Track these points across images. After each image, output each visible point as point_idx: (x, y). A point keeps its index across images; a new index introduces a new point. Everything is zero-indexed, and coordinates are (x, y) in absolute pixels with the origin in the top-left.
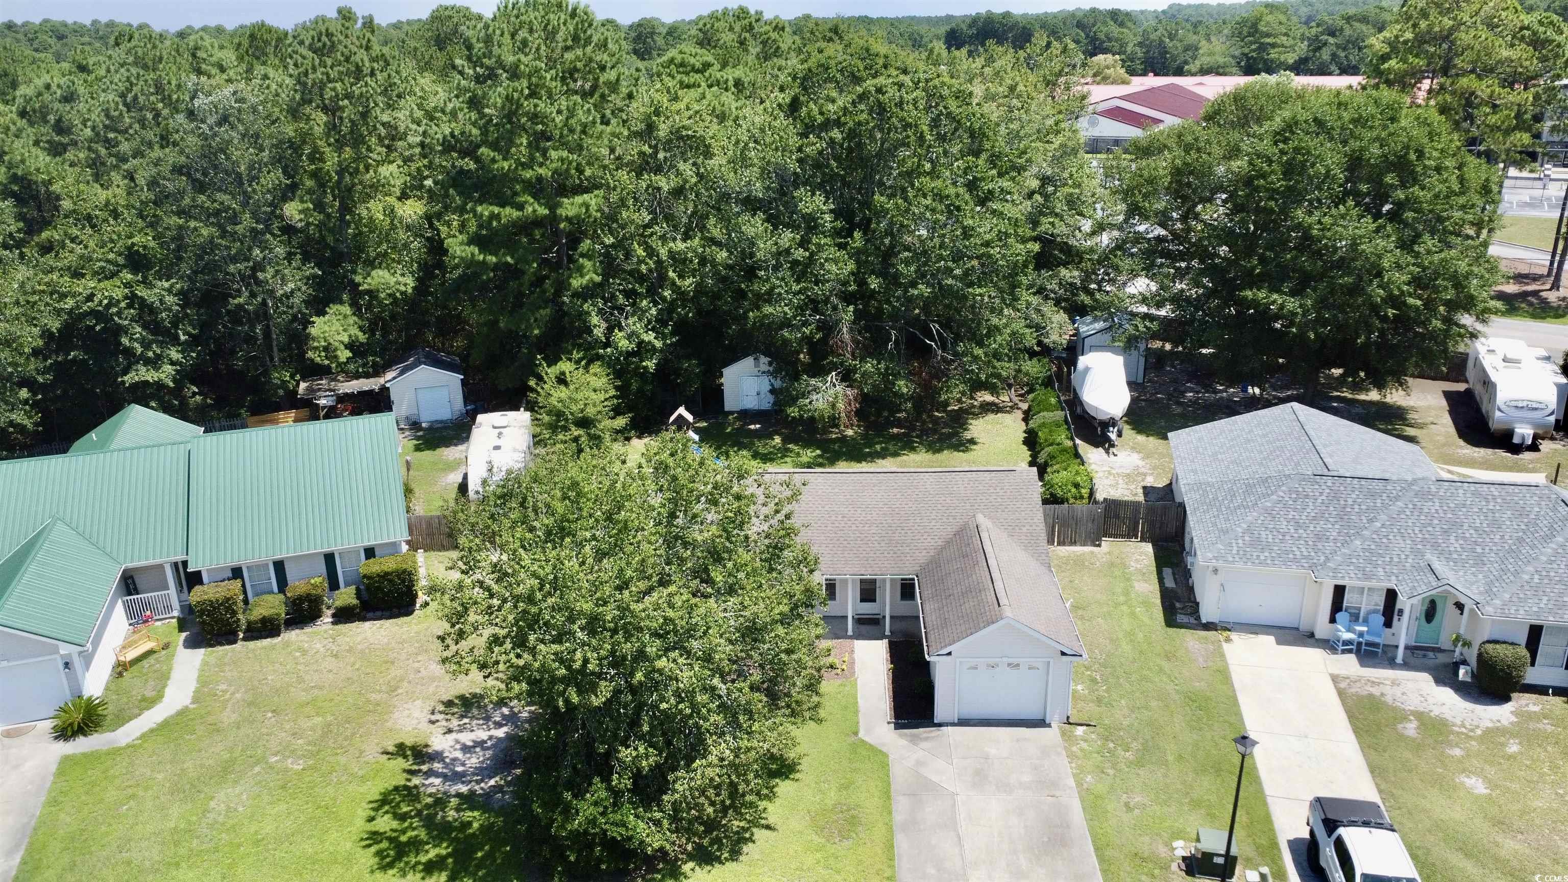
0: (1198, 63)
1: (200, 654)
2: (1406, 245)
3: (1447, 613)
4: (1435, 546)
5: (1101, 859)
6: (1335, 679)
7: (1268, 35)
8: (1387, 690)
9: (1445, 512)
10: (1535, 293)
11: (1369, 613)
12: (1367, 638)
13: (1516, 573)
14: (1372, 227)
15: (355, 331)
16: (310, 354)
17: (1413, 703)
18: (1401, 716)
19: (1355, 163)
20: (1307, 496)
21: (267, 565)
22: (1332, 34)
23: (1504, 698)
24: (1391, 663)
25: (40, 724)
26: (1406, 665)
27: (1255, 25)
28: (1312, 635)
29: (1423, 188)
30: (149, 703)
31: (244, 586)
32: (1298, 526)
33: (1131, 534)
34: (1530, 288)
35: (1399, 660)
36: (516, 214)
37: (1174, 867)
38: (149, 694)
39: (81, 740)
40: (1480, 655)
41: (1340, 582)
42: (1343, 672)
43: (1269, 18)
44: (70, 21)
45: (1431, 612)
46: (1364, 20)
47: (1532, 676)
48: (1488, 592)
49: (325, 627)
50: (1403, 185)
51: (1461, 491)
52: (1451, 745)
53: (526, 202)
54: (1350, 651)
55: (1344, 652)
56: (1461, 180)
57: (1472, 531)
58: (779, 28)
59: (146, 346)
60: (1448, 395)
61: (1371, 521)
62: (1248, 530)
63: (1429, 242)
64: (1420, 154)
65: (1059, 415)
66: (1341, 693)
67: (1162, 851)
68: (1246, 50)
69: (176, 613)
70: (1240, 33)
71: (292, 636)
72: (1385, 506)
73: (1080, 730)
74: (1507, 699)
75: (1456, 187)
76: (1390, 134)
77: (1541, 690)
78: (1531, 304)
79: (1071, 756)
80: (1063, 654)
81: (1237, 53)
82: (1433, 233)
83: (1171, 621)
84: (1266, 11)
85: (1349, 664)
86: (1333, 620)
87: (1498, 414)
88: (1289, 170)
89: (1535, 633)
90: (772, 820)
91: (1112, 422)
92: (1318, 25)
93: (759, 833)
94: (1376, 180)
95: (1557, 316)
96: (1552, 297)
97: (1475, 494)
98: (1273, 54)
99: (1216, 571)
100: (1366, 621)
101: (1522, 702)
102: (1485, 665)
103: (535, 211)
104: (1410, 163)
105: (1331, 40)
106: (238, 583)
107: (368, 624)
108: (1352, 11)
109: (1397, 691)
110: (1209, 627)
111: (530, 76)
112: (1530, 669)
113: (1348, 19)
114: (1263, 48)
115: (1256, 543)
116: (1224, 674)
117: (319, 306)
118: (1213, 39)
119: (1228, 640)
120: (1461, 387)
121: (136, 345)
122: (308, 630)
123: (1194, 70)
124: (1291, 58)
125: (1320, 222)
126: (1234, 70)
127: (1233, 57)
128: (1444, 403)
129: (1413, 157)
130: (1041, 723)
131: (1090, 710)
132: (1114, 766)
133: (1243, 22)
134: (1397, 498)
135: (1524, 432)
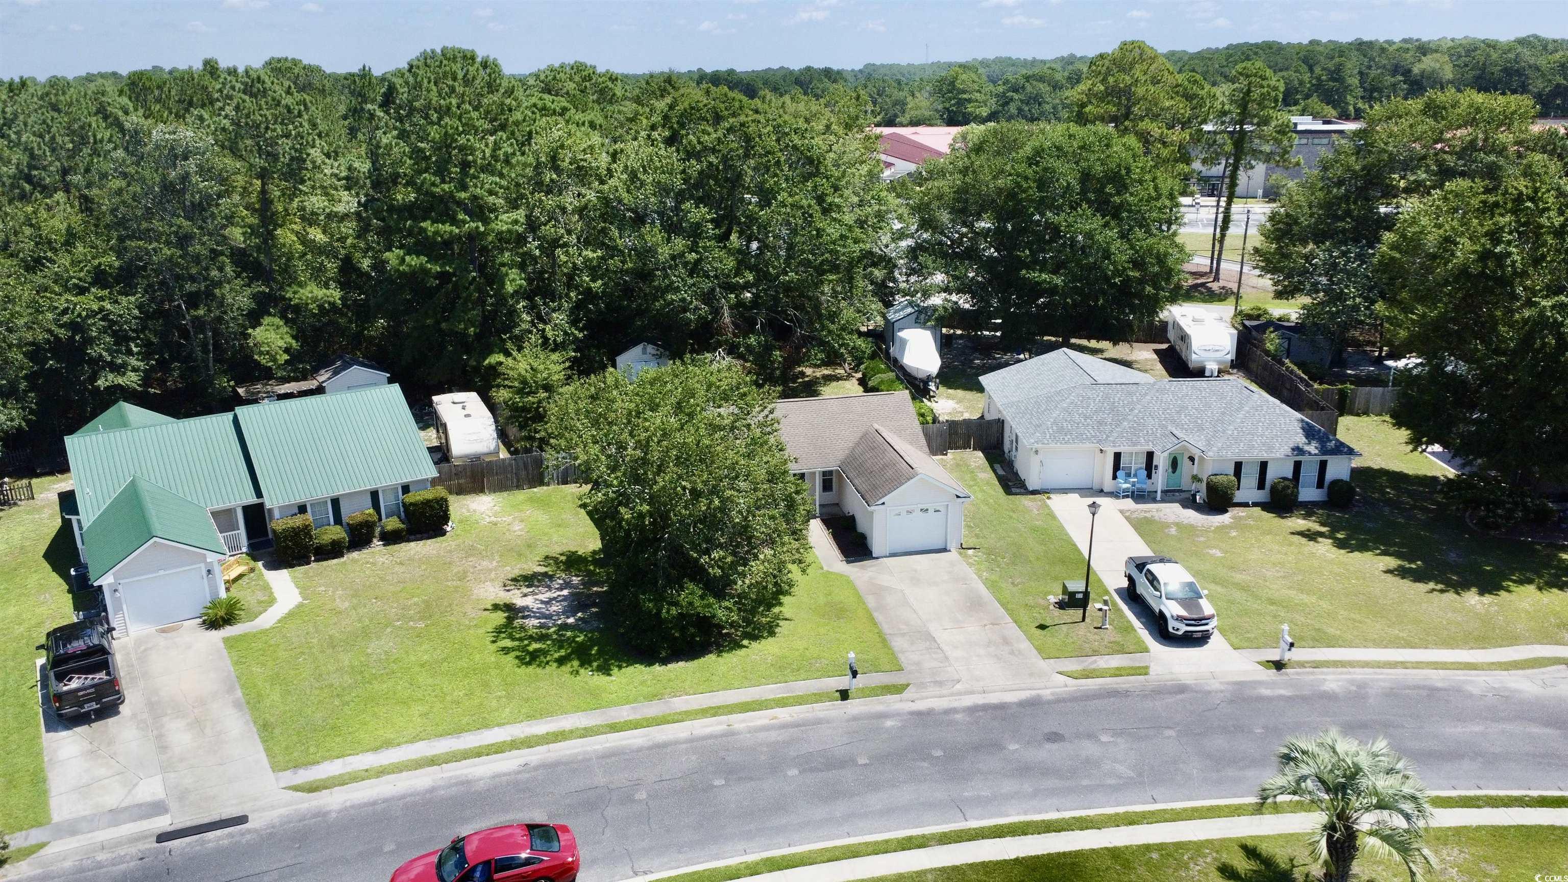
0: (907, 116)
2: (1123, 236)
3: (1185, 464)
4: (1173, 422)
5: (1006, 609)
6: (1121, 512)
7: (964, 92)
8: (1155, 514)
9: (1176, 400)
10: (1203, 285)
11: (1136, 470)
12: (1138, 486)
13: (1224, 432)
14: (1101, 222)
15: (289, 339)
16: (256, 357)
17: (1172, 518)
18: (1168, 526)
19: (1086, 177)
20: (1089, 399)
21: (325, 501)
22: (1015, 90)
23: (1223, 511)
24: (1154, 500)
25: (186, 623)
26: (1163, 501)
27: (952, 83)
28: (1102, 491)
29: (1132, 194)
30: (266, 603)
31: (308, 519)
32: (1086, 418)
33: (966, 446)
34: (1199, 281)
35: (1159, 498)
37: (1052, 607)
38: (263, 597)
39: (228, 628)
40: (1208, 484)
41: (1117, 450)
42: (1125, 508)
43: (964, 77)
45: (1174, 464)
46: (1041, 79)
47: (1239, 497)
48: (1209, 444)
49: (378, 548)
50: (1119, 193)
51: (1184, 387)
52: (1198, 536)
54: (1127, 496)
55: (1124, 497)
56: (1156, 188)
57: (1194, 411)
58: (613, 79)
60: (1157, 352)
61: (1131, 410)
62: (1055, 423)
63: (1139, 233)
64: (1128, 170)
65: (892, 375)
66: (1127, 518)
67: (1042, 602)
68: (948, 105)
69: (244, 550)
70: (941, 90)
71: (355, 556)
72: (1139, 401)
73: (970, 552)
74: (1227, 511)
75: (1154, 194)
76: (1108, 156)
77: (1245, 505)
78: (1202, 293)
79: (971, 565)
80: (958, 497)
81: (940, 107)
82: (1141, 227)
83: (1008, 490)
84: (961, 71)
85: (1129, 503)
86: (1115, 477)
87: (1194, 356)
88: (1042, 184)
89: (1238, 466)
90: (787, 616)
91: (929, 378)
92: (1004, 84)
93: (781, 623)
94: (1100, 191)
95: (1221, 300)
96: (1215, 286)
98: (970, 108)
99: (1037, 452)
100: (1135, 476)
101: (1233, 512)
102: (1212, 488)
104: (1121, 177)
105: (1016, 96)
106: (308, 516)
107: (412, 544)
108: (1030, 73)
109: (1161, 514)
110: (1034, 492)
112: (1237, 493)
113: (1028, 78)
114: (961, 103)
115: (1061, 430)
116: (1052, 516)
118: (917, 94)
119: (1049, 498)
120: (1164, 346)
121: (104, 354)
122: (365, 551)
123: (905, 122)
124: (984, 112)
125: (1066, 221)
126: (939, 121)
127: (937, 110)
128: (1155, 357)
129: (1123, 172)
130: (945, 550)
131: (972, 542)
132: (999, 566)
133: (942, 81)
134: (1146, 394)
135: (1212, 367)
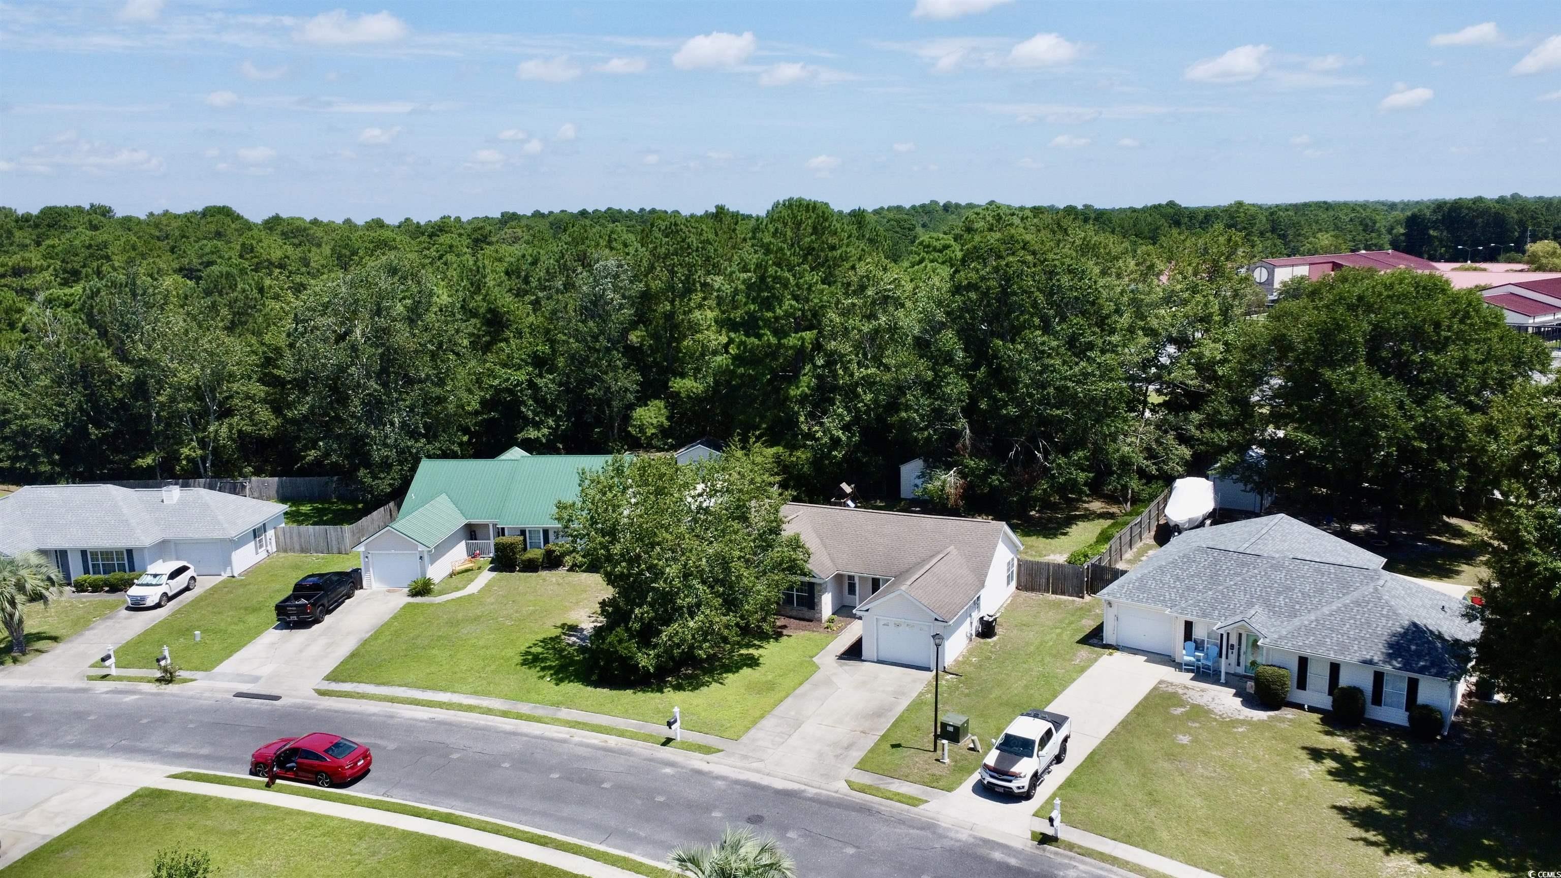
1: (494, 574)
5: (894, 725)
6: (1161, 682)
8: (1192, 692)
9: (1286, 580)
12: (1202, 661)
13: (1302, 621)
15: (663, 419)
16: (630, 429)
18: (1183, 705)
20: (1194, 561)
21: (539, 532)
23: (1273, 708)
24: (1218, 682)
25: (403, 587)
26: (1226, 684)
28: (1174, 661)
30: (458, 589)
31: (525, 540)
32: (1177, 580)
35: (1223, 680)
36: (756, 341)
38: (460, 586)
39: (418, 598)
41: (1189, 619)
42: (1172, 680)
44: (625, 210)
45: (1255, 648)
49: (563, 572)
51: (1306, 567)
52: (1196, 721)
53: (764, 334)
54: (1188, 670)
55: (1184, 670)
57: (1299, 594)
59: (536, 414)
61: (1229, 581)
62: (1141, 579)
66: (1155, 689)
69: (491, 555)
71: (544, 574)
73: (950, 676)
74: (1277, 710)
77: (1300, 707)
79: (928, 686)
80: (936, 619)
86: (1184, 647)
89: (1303, 662)
90: (725, 682)
97: (1318, 571)
99: (1110, 605)
101: (1288, 713)
103: (768, 340)
106: (521, 538)
109: (1198, 695)
110: (1106, 646)
111: (776, 253)
112: (1297, 692)
115: (1142, 587)
116: (1084, 669)
117: (643, 399)
119: (1111, 654)
121: (530, 413)
122: (553, 572)
130: (928, 669)
134: (1258, 568)
